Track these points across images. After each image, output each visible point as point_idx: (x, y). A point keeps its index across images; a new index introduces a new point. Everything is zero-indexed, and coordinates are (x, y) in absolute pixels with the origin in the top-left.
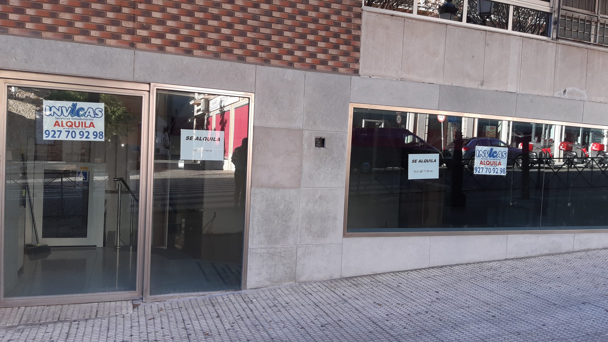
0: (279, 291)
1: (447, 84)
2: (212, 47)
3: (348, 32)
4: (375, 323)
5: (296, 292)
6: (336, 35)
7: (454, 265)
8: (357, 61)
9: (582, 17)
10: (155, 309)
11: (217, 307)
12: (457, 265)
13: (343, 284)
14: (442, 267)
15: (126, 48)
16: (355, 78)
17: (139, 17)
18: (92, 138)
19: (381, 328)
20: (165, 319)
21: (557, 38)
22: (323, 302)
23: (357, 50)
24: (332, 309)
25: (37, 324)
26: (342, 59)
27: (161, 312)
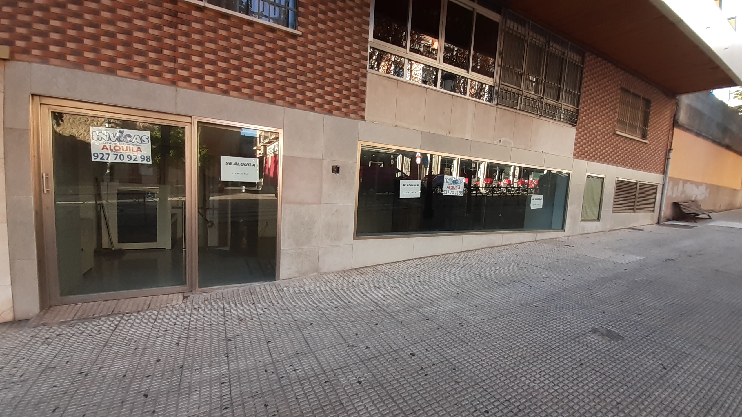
0: (305, 281)
1: (426, 131)
2: (246, 89)
3: (357, 87)
4: (375, 303)
5: (318, 281)
6: (348, 89)
7: (429, 257)
8: (363, 110)
9: (514, 90)
10: (202, 299)
11: (254, 295)
12: (431, 256)
13: (353, 273)
14: (421, 258)
15: (168, 85)
16: (362, 122)
17: (179, 59)
18: (139, 161)
19: (380, 307)
20: (208, 308)
21: (497, 104)
22: (337, 288)
23: (364, 101)
24: (343, 293)
25: (90, 318)
26: (352, 107)
27: (206, 302)
